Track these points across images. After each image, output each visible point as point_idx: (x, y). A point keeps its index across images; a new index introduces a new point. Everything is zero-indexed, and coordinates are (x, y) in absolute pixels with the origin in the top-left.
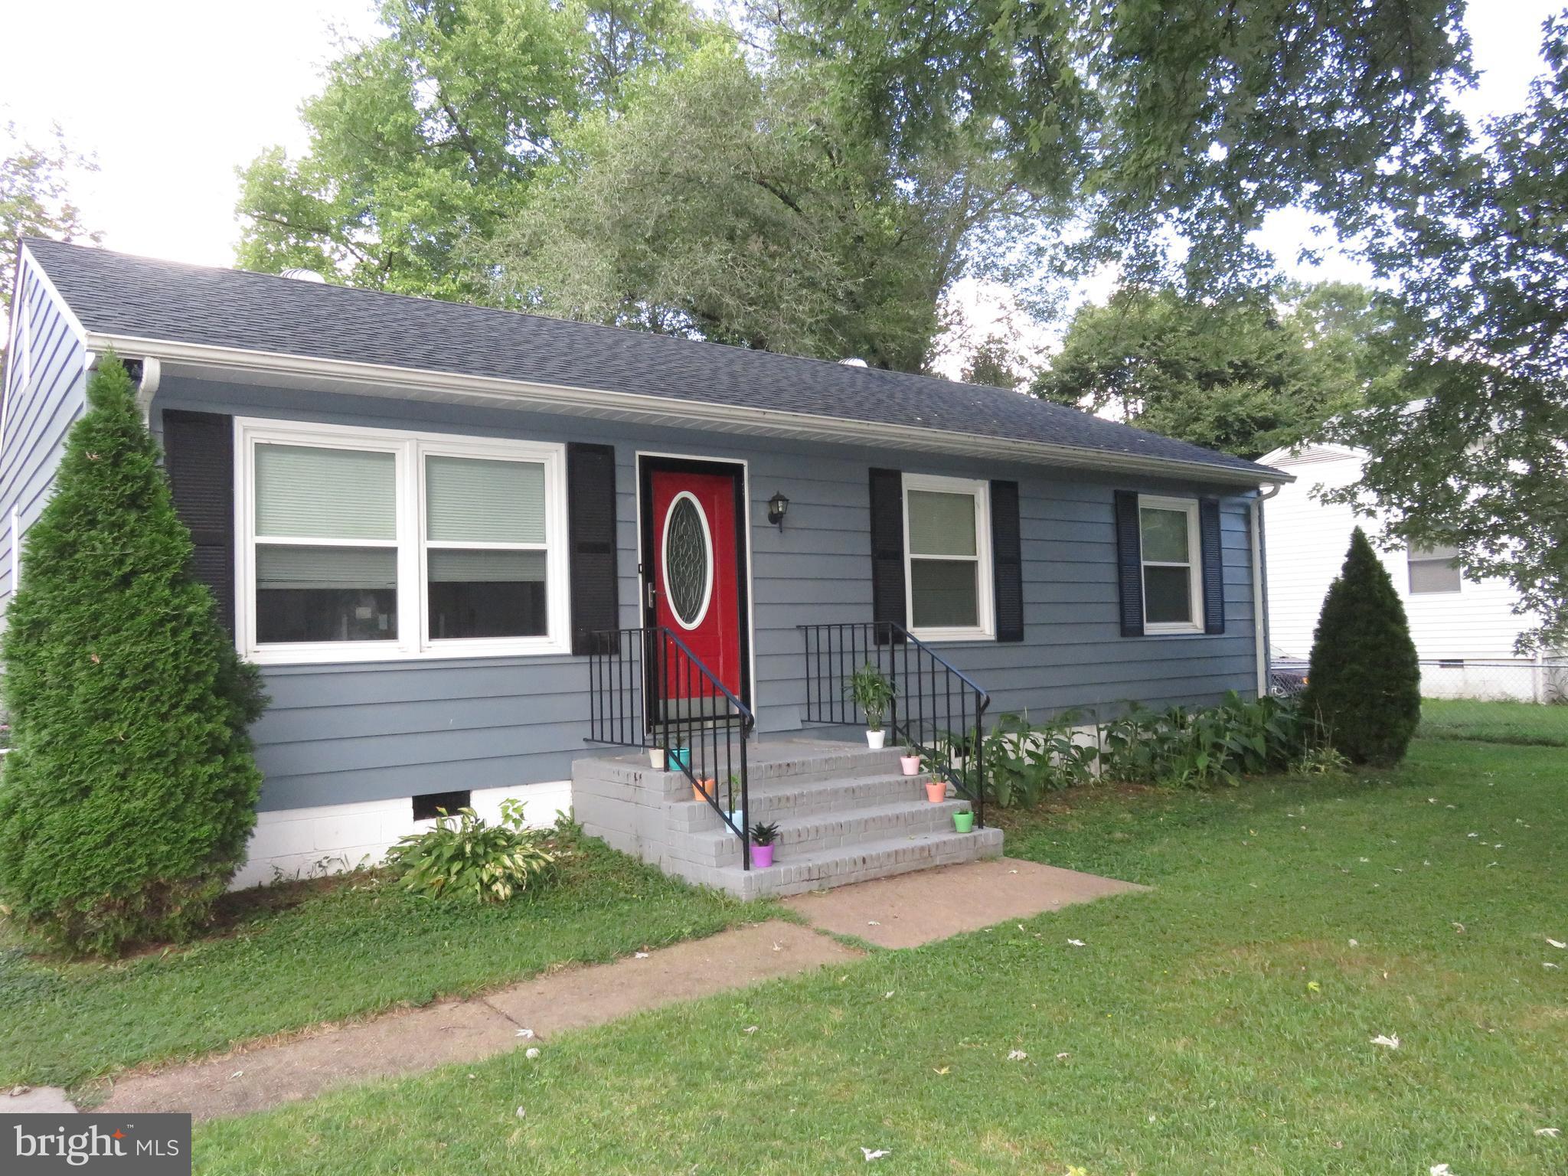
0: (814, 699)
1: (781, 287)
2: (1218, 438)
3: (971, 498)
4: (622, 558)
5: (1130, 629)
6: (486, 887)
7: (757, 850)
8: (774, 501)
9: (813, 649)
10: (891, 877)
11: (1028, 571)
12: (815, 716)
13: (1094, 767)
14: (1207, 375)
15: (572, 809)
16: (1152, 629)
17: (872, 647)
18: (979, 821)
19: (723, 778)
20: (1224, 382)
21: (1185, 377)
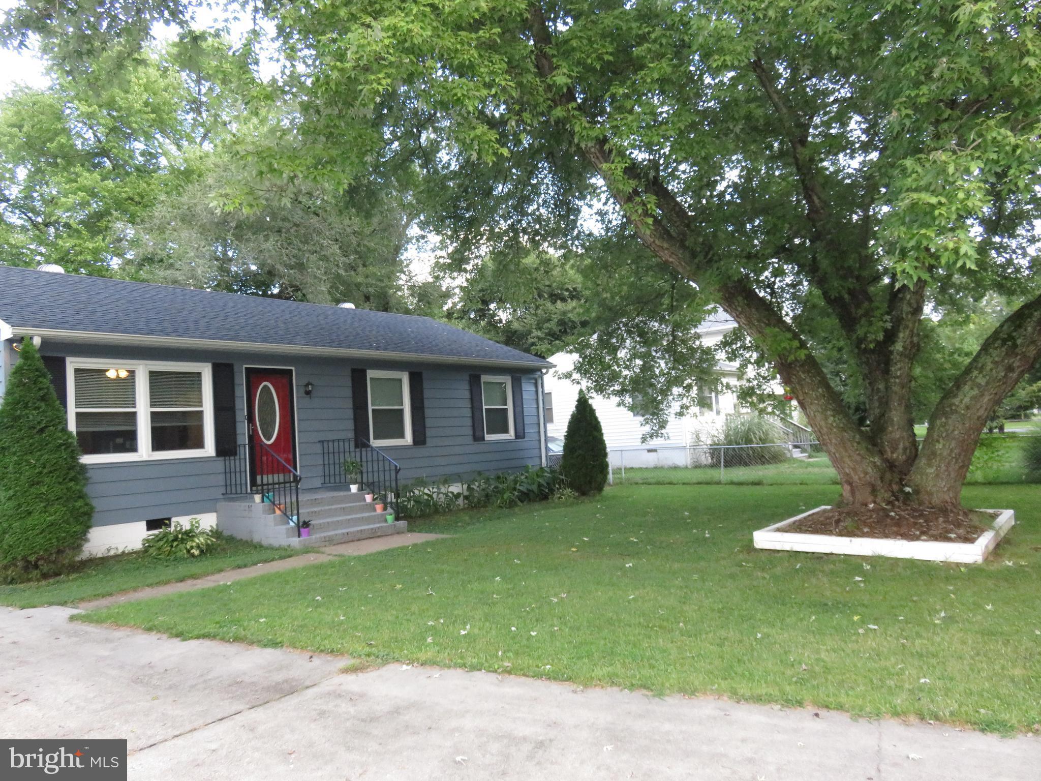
0: (327, 473)
1: (308, 260)
2: (560, 331)
3: (400, 380)
4: (238, 413)
5: (478, 437)
6: (188, 551)
7: (302, 530)
8: (307, 385)
9: (326, 451)
10: (359, 540)
11: (428, 413)
12: (327, 480)
13: (460, 501)
14: (555, 295)
15: (217, 525)
16: (489, 437)
17: (352, 449)
18: (397, 519)
19: (288, 505)
20: (563, 300)
21: (543, 296)
